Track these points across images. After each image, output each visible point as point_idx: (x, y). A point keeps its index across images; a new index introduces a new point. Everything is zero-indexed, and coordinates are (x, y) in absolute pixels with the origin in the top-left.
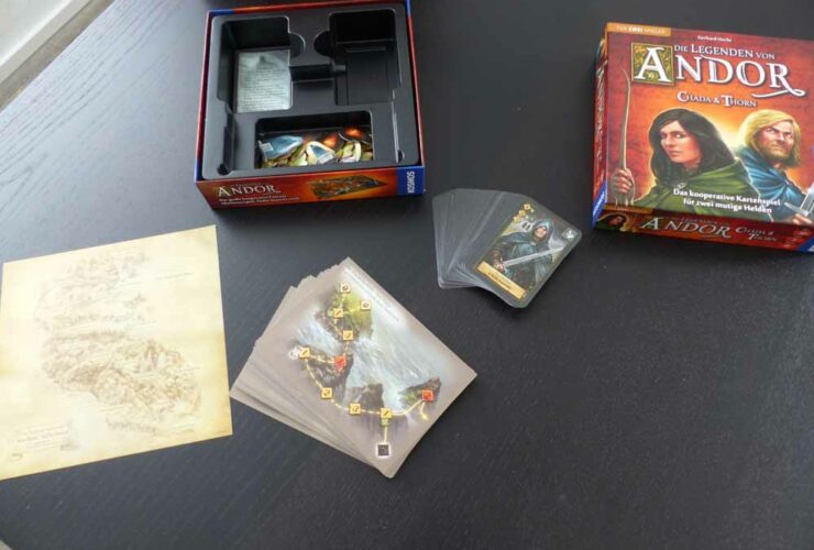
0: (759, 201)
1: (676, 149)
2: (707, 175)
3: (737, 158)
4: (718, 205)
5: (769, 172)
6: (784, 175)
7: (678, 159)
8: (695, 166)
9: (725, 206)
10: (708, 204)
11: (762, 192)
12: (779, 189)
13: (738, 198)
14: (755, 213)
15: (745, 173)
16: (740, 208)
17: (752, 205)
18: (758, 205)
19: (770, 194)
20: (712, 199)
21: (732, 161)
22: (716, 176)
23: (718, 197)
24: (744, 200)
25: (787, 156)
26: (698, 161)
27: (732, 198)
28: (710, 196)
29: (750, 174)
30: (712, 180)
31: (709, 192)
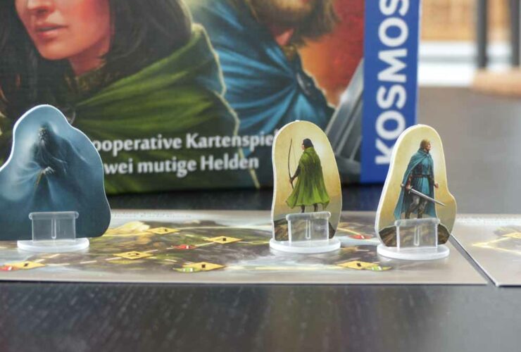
0: (236, 140)
1: (55, 18)
2: (127, 86)
3: (196, 27)
4: (144, 167)
5: (266, 59)
6: (295, 62)
7: (57, 49)
8: (98, 64)
9: (158, 168)
10: (121, 168)
11: (243, 113)
12: (281, 99)
13: (190, 141)
14: (224, 173)
15: (212, 66)
16: (191, 165)
17: (217, 153)
18: (231, 151)
19: (260, 117)
20: (132, 152)
21: (184, 35)
22: (144, 86)
23: (147, 145)
24: (204, 143)
25: (308, 7)
26: (104, 50)
27: (176, 143)
28: (127, 145)
29: (221, 69)
30: (136, 98)
31: (124, 136)
